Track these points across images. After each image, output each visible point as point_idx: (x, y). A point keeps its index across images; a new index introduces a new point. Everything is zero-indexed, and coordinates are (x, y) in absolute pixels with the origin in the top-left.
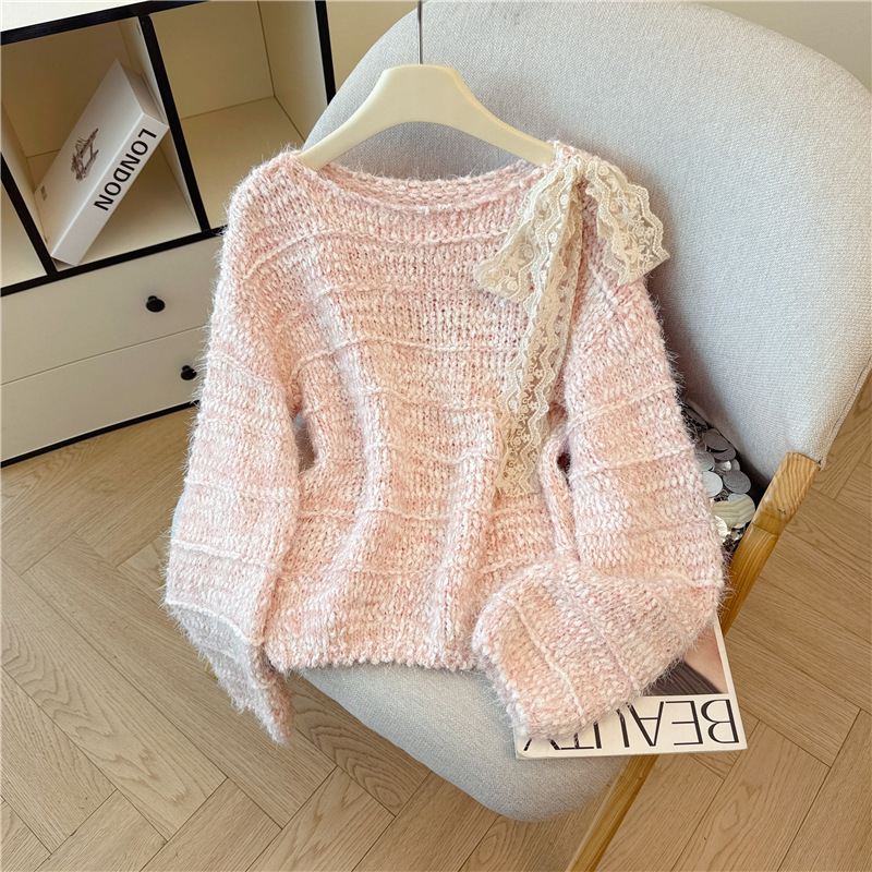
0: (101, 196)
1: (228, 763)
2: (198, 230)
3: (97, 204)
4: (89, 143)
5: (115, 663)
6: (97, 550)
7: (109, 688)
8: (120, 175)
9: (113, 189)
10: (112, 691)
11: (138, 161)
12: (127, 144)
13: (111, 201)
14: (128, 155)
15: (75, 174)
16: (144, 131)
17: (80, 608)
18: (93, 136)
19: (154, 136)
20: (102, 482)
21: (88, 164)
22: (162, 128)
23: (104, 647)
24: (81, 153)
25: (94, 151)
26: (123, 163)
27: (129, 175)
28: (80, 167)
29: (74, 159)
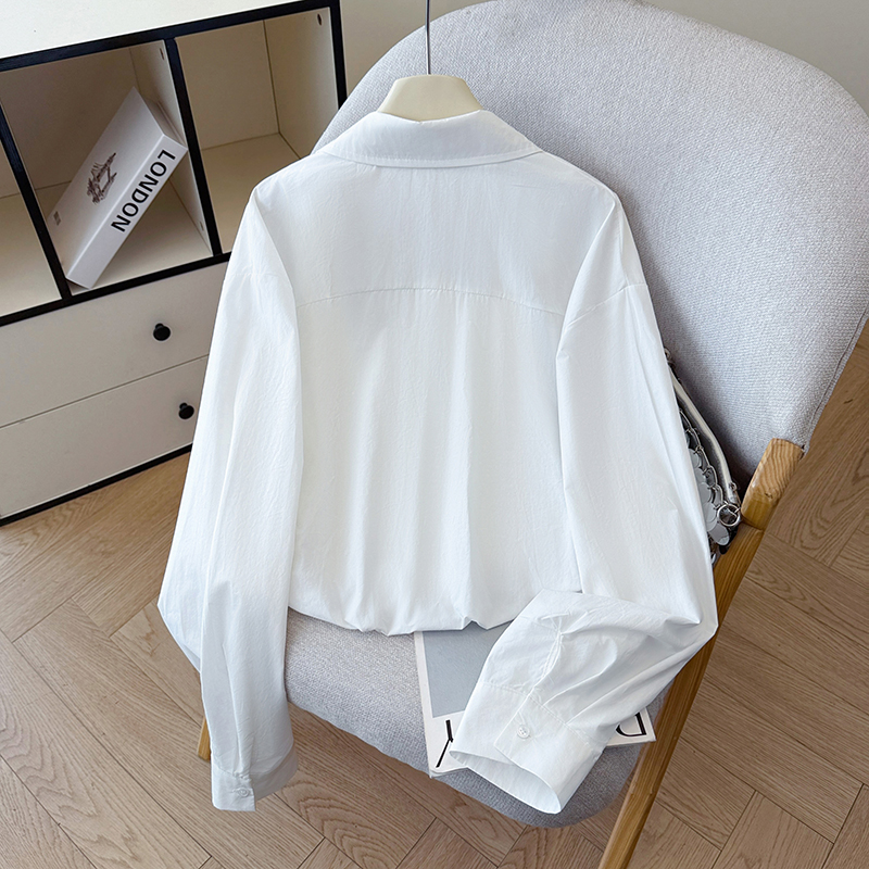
0: (119, 217)
2: (210, 255)
3: (114, 224)
4: (106, 167)
5: (102, 740)
6: (92, 617)
7: (95, 766)
8: (138, 196)
9: (130, 210)
10: (98, 770)
11: (156, 182)
12: (146, 166)
13: (128, 222)
14: (147, 176)
15: (92, 198)
16: (164, 152)
17: (71, 680)
18: (110, 160)
19: (173, 158)
20: (101, 542)
21: (105, 187)
22: (180, 149)
23: (93, 723)
24: (98, 178)
25: (111, 175)
26: (141, 184)
27: (147, 196)
28: (97, 191)
29: (91, 183)
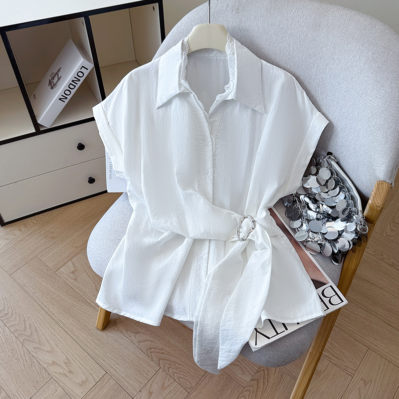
0: (62, 96)
1: (107, 366)
3: (60, 99)
4: (57, 74)
6: (47, 264)
7: (50, 328)
8: (71, 86)
9: (67, 92)
10: (52, 330)
11: (79, 80)
12: (75, 72)
13: (67, 98)
14: (75, 77)
15: (50, 87)
16: (83, 67)
17: (38, 291)
19: (87, 69)
20: (51, 233)
21: (56, 82)
22: (90, 66)
23: (49, 309)
24: (53, 78)
25: (59, 77)
26: (73, 81)
27: (75, 86)
28: (52, 84)
29: (50, 81)
